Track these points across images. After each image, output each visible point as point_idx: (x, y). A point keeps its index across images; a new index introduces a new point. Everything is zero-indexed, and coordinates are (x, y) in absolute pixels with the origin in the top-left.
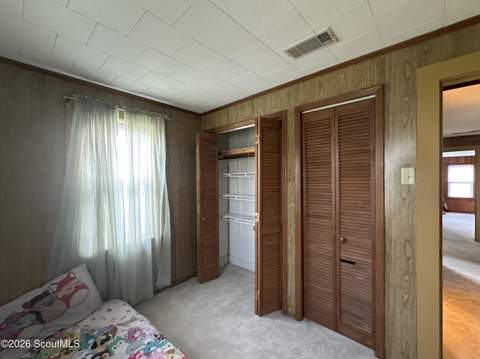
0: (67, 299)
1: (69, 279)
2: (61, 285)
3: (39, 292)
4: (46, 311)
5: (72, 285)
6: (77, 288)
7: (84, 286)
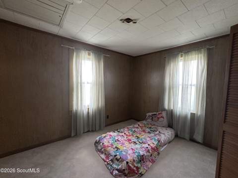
0: (158, 118)
1: (161, 113)
2: (159, 114)
3: (155, 113)
4: (154, 119)
5: (161, 115)
6: (162, 117)
7: (163, 118)
